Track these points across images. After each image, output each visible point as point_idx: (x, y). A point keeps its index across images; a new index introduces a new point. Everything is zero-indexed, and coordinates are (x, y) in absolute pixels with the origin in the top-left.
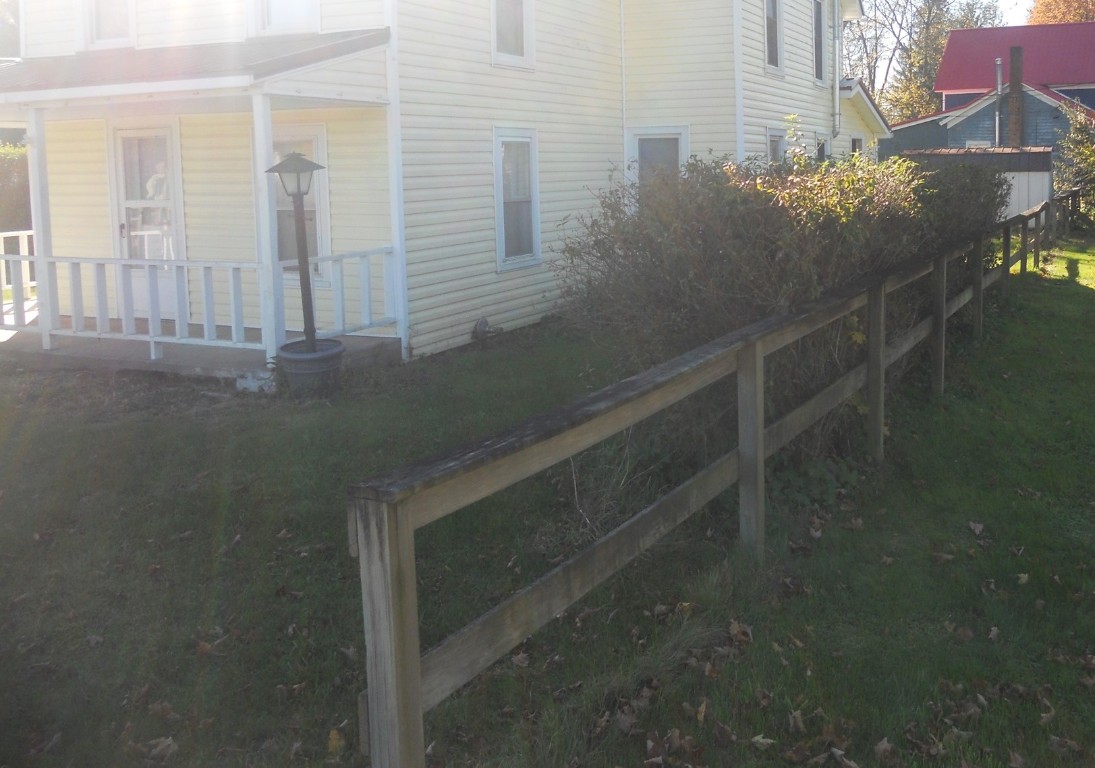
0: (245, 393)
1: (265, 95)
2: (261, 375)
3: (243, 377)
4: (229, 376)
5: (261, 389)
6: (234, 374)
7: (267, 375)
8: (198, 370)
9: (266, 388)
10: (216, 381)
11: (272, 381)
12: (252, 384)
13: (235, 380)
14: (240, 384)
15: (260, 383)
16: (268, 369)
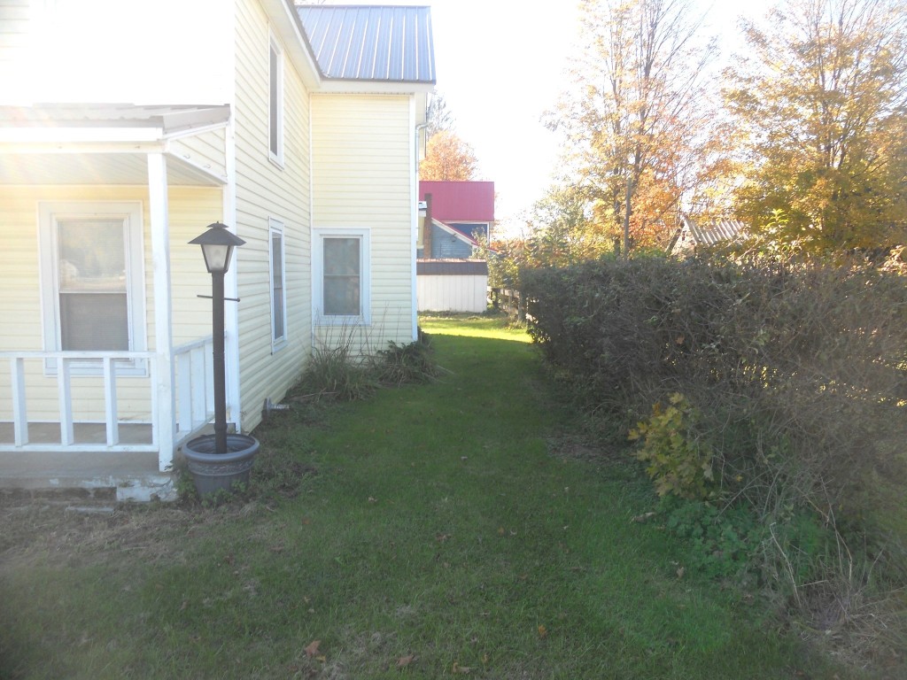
0: (131, 506)
1: (165, 155)
2: (155, 481)
3: (126, 485)
4: (105, 485)
5: (156, 498)
6: (112, 482)
7: (163, 481)
8: (55, 482)
9: (162, 497)
10: (83, 493)
11: (173, 487)
12: (141, 493)
13: (113, 490)
14: (122, 495)
15: (154, 491)
16: (163, 474)
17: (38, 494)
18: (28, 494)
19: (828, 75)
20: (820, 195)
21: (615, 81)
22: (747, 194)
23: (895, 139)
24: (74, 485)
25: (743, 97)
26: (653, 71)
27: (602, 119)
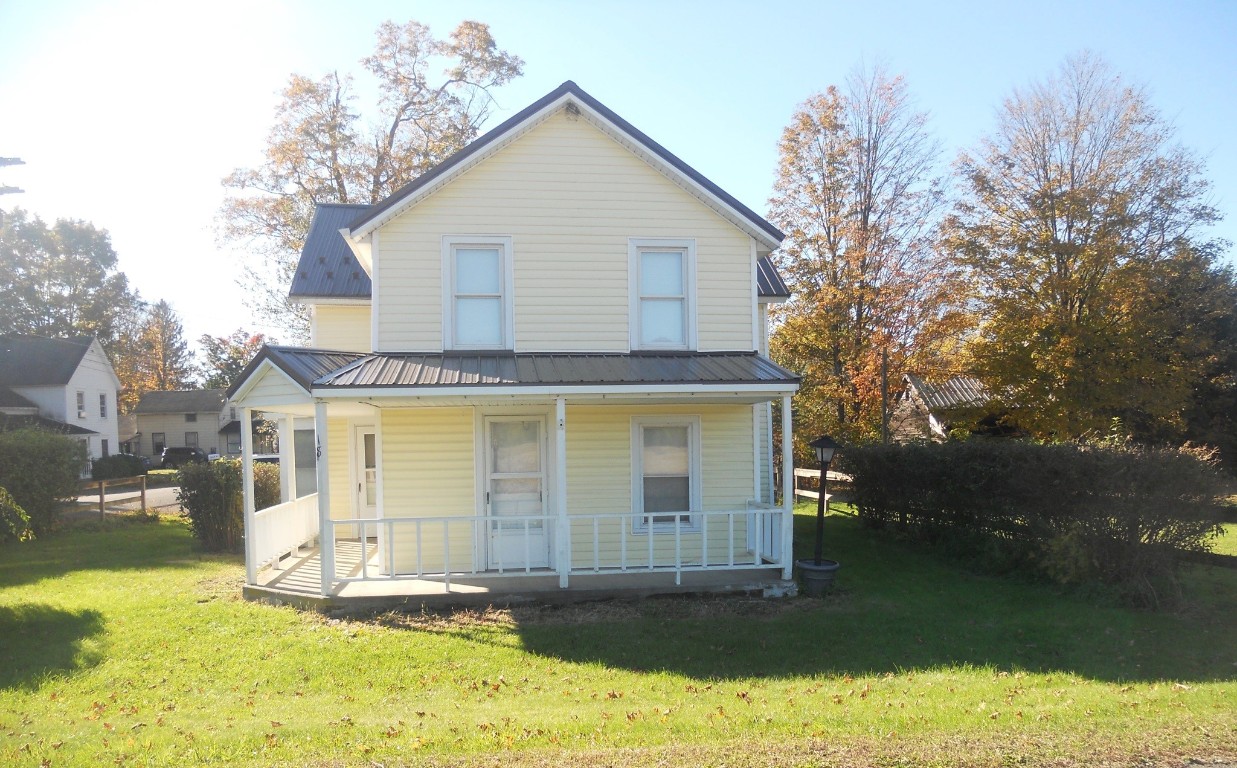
2: (784, 586)
3: (768, 588)
4: (756, 588)
5: (786, 595)
6: (761, 586)
7: (789, 585)
8: (728, 588)
9: (790, 594)
10: (743, 593)
11: (794, 588)
12: (777, 592)
13: (761, 591)
14: (766, 594)
15: (785, 590)
16: (789, 581)
17: (718, 595)
18: (712, 594)
19: (1061, 224)
20: (1065, 353)
21: (829, 228)
22: (986, 353)
23: (1137, 294)
24: (740, 589)
25: (972, 247)
26: (872, 218)
27: (817, 270)
